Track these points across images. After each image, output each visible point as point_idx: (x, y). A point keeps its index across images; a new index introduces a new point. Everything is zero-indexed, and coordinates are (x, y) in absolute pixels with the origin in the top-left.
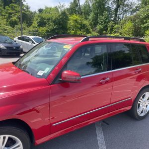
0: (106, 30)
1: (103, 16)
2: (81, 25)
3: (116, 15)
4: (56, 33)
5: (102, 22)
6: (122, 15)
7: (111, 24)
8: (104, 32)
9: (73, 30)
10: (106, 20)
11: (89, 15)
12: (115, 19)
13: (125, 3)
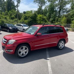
0: (55, 21)
1: (53, 14)
2: (43, 19)
3: (59, 14)
4: (32, 22)
5: (53, 17)
6: (62, 14)
7: (57, 18)
8: (54, 21)
9: (39, 21)
10: (55, 16)
11: (46, 14)
12: (59, 16)
13: (64, 8)
